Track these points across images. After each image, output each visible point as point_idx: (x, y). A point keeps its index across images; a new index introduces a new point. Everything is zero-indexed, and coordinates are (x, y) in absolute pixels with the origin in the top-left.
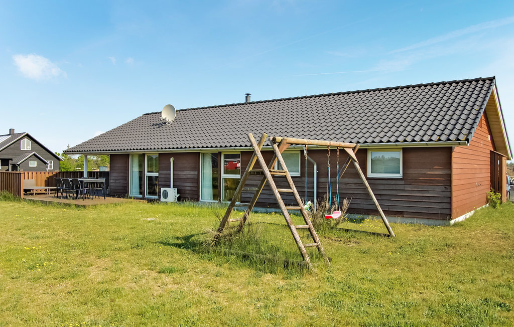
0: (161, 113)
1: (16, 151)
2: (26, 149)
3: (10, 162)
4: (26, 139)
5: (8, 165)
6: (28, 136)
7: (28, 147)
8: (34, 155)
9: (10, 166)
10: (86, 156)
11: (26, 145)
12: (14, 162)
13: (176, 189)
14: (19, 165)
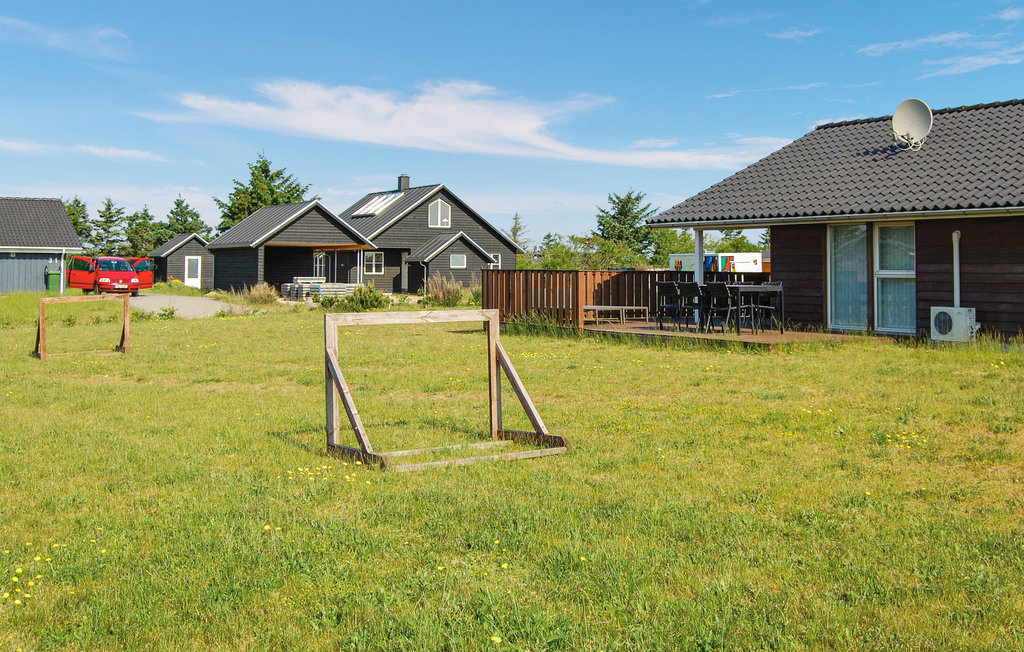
0: (891, 118)
1: (417, 229)
2: (439, 226)
3: (405, 257)
4: (439, 200)
5: (400, 265)
6: (445, 193)
7: (445, 220)
8: (462, 239)
9: (405, 269)
10: (701, 233)
11: (440, 216)
12: (414, 256)
13: (974, 309)
14: (427, 264)
